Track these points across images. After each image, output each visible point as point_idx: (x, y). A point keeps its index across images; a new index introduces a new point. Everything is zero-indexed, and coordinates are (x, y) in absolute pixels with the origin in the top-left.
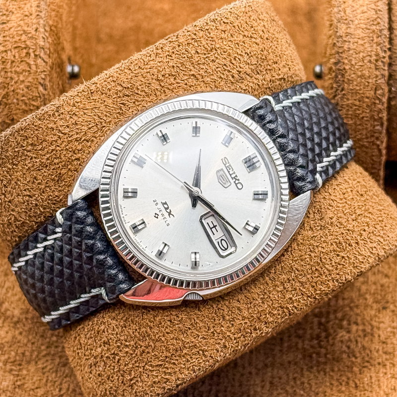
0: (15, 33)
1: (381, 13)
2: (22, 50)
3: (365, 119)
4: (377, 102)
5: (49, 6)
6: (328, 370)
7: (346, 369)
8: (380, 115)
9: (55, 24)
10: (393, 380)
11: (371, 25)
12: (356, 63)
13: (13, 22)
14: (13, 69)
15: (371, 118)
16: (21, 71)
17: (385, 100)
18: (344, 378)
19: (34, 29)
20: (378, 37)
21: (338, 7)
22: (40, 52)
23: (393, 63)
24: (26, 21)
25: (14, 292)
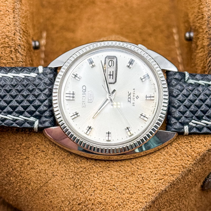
2: (6, 48)
19: (13, 34)
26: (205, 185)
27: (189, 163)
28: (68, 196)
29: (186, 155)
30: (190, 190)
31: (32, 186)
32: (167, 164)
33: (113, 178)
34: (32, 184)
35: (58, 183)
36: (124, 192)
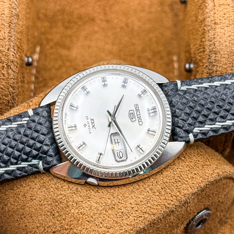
19: (7, 49)
22: (11, 64)
26: (189, 227)
27: (172, 203)
28: (44, 223)
29: (170, 195)
30: (172, 231)
31: (8, 207)
32: (150, 202)
33: (93, 209)
34: (9, 205)
35: (35, 208)
36: (101, 225)
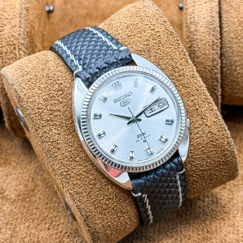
0: (7, 36)
1: (214, 18)
2: (11, 46)
3: (208, 78)
4: (214, 68)
5: (26, 21)
6: (192, 223)
7: (202, 222)
8: (216, 76)
9: (30, 31)
10: (229, 227)
11: (209, 25)
12: (201, 47)
13: (6, 30)
14: (7, 57)
15: (211, 77)
16: (11, 58)
17: (218, 67)
18: (201, 227)
19: (18, 34)
20: (213, 32)
21: (190, 15)
22: (22, 46)
23: (224, 47)
24: (13, 30)
25: (12, 185)
